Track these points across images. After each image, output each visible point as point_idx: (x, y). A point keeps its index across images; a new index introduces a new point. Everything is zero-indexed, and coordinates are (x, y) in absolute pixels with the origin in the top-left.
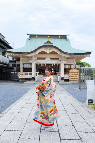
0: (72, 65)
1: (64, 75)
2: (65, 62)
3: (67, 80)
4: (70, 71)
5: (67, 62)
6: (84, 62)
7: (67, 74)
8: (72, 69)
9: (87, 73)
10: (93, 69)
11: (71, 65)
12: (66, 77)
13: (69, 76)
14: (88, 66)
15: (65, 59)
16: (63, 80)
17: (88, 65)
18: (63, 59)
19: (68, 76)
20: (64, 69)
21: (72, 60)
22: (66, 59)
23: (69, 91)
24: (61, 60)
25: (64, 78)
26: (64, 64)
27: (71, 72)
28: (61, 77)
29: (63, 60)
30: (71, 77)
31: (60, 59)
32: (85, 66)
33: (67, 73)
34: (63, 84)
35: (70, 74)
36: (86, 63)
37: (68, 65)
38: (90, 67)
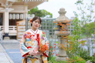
0: (22, 13)
1: (9, 29)
2: (11, 10)
3: (14, 37)
4: (18, 24)
5: (13, 9)
6: (44, 10)
7: (14, 28)
8: (22, 20)
9: (46, 26)
10: (54, 21)
11: (20, 14)
12: (13, 32)
13: (18, 32)
14: (49, 16)
15: (11, 5)
16: (8, 38)
17: (49, 14)
18: (7, 5)
19: (15, 31)
20: (9, 20)
21: (21, 7)
22: (13, 4)
23: (10, 52)
24: (4, 7)
25: (9, 35)
26: (10, 13)
27: (21, 25)
28: (5, 33)
29: (7, 7)
30: (19, 32)
31: (2, 5)
32: (44, 16)
33: (14, 26)
34: (6, 44)
35: (19, 27)
36: (45, 11)
37: (16, 14)
38: (51, 17)
